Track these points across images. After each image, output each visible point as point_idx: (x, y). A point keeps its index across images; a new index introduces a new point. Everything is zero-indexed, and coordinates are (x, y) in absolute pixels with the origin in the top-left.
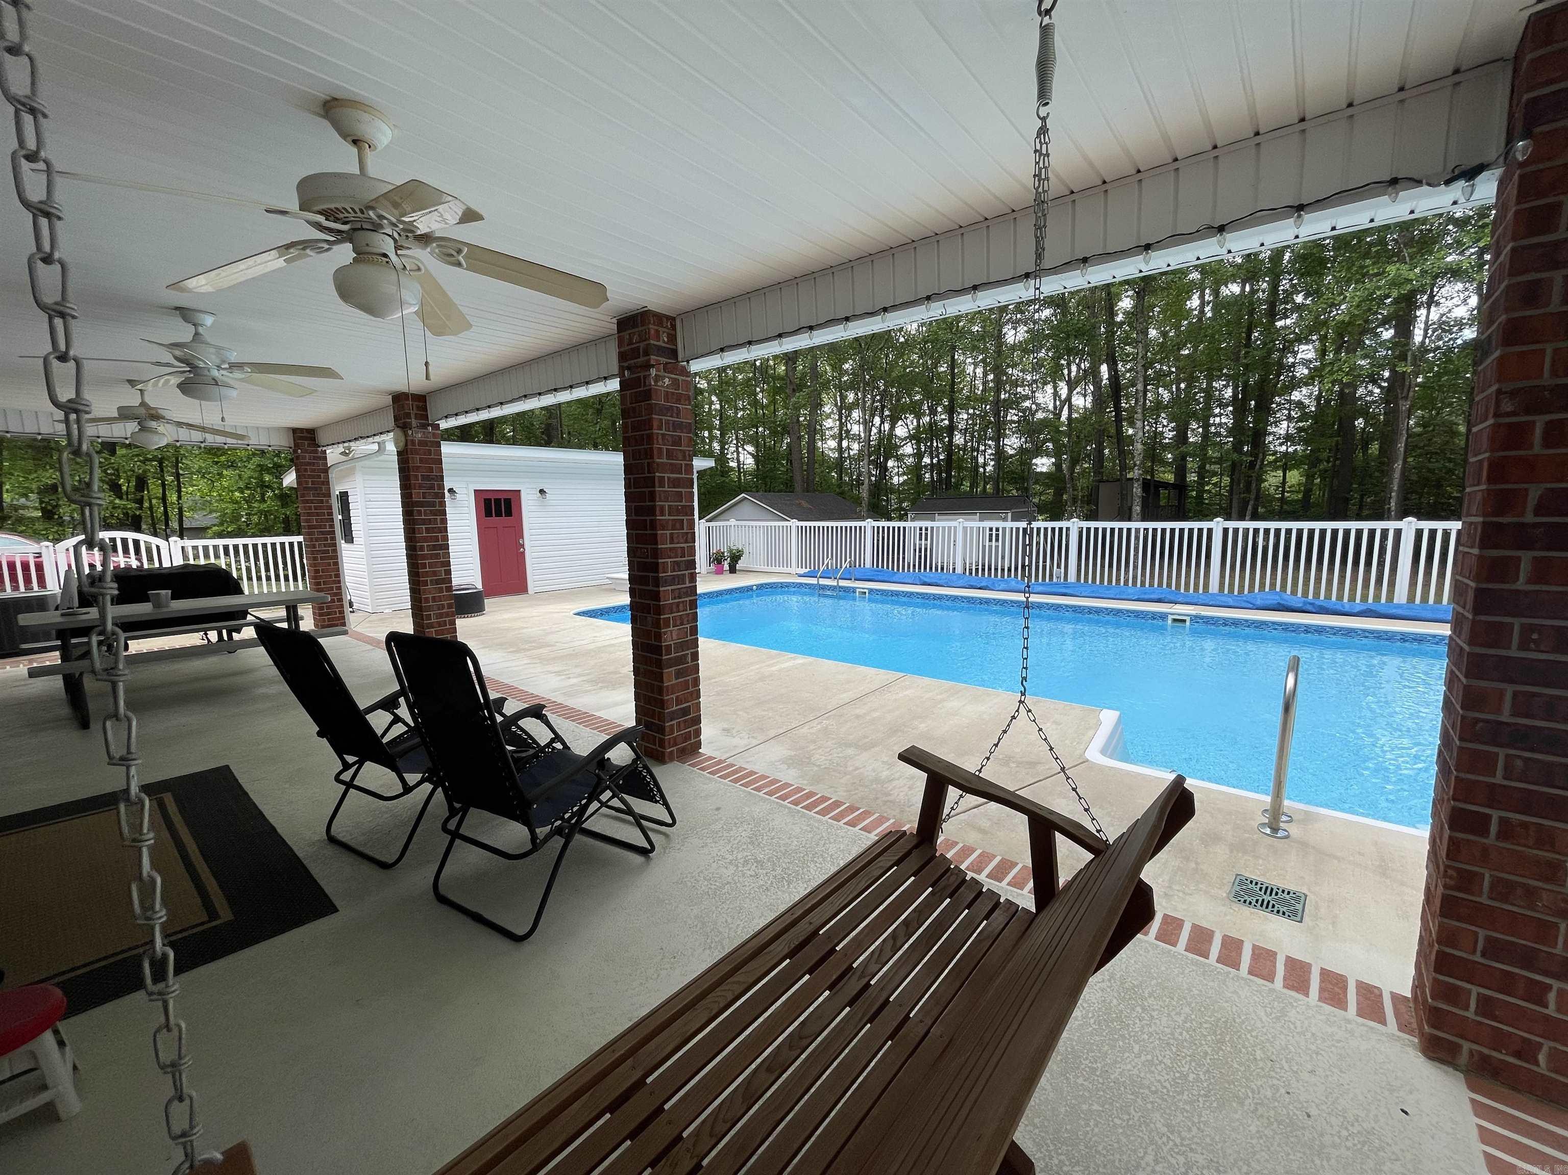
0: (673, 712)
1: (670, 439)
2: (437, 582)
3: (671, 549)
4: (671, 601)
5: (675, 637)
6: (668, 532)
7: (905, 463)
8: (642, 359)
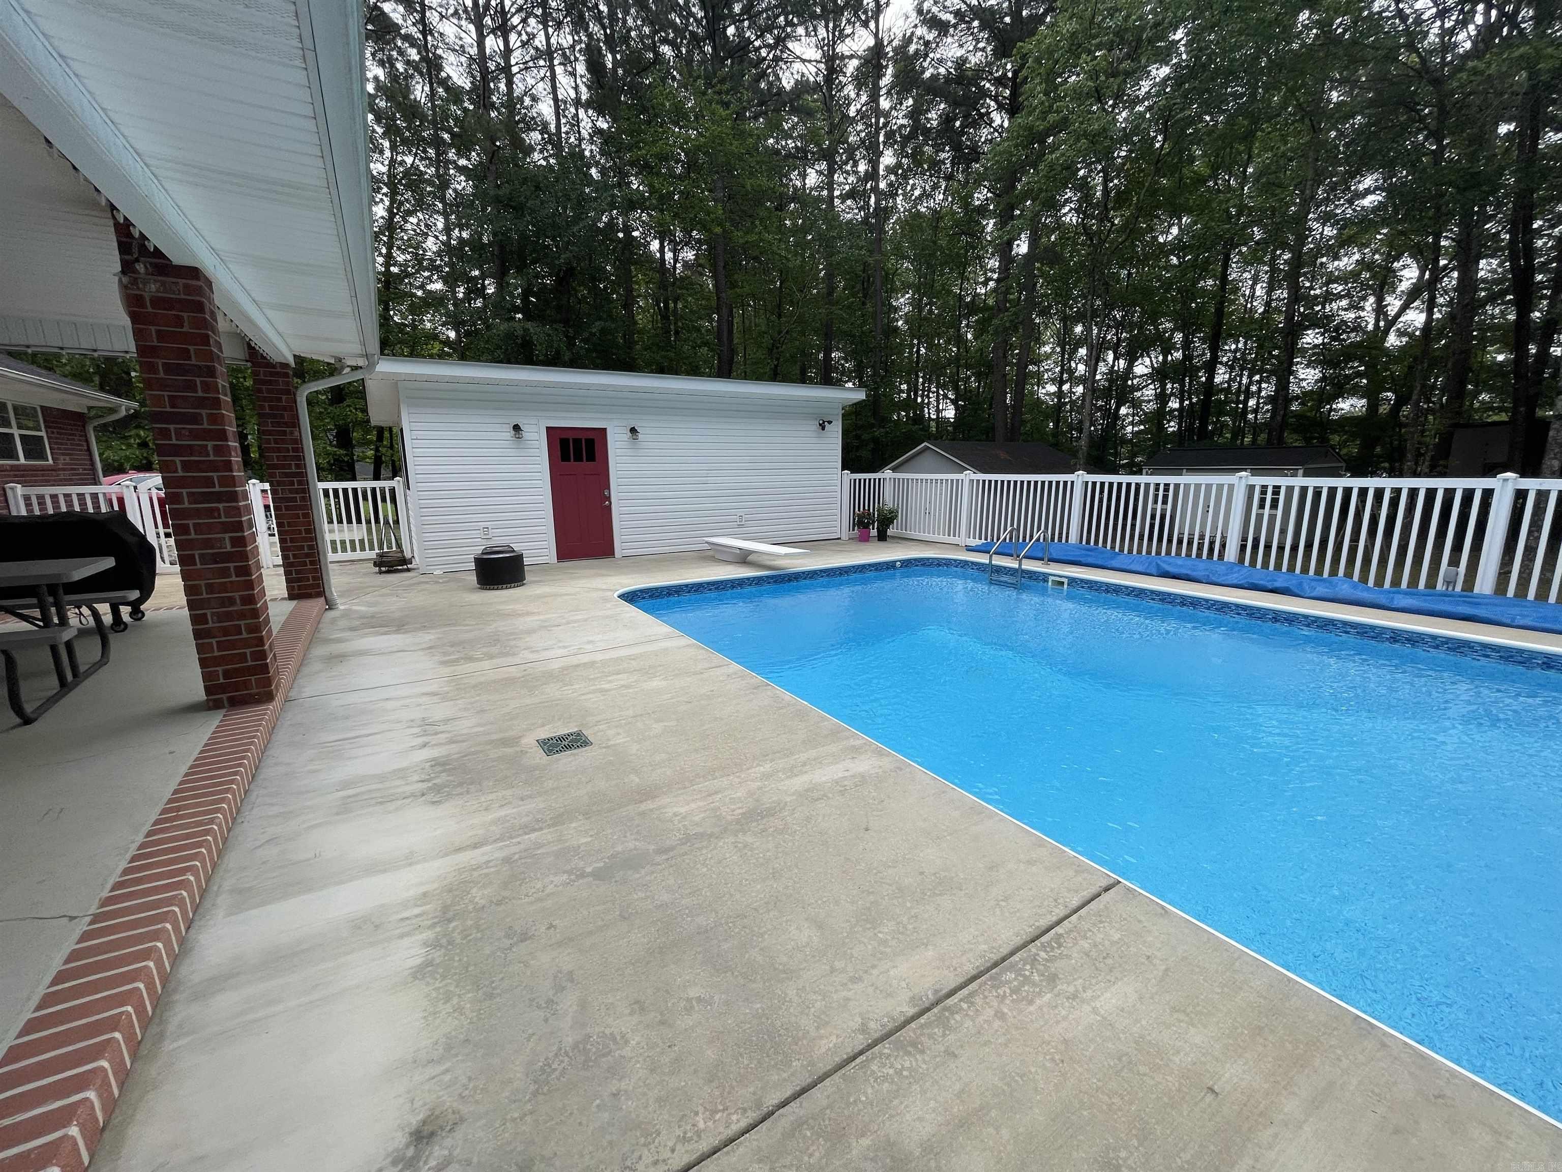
7: (1142, 410)
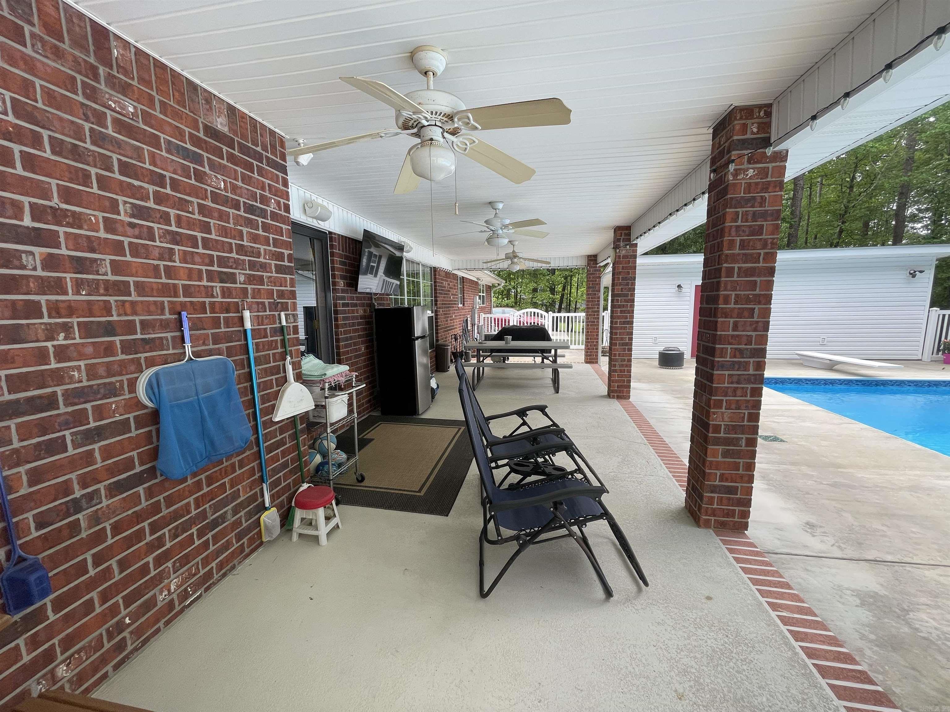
0: (714, 486)
1: (747, 230)
2: (623, 344)
3: (733, 336)
4: (726, 385)
5: (726, 419)
6: (732, 320)
8: (726, 157)
